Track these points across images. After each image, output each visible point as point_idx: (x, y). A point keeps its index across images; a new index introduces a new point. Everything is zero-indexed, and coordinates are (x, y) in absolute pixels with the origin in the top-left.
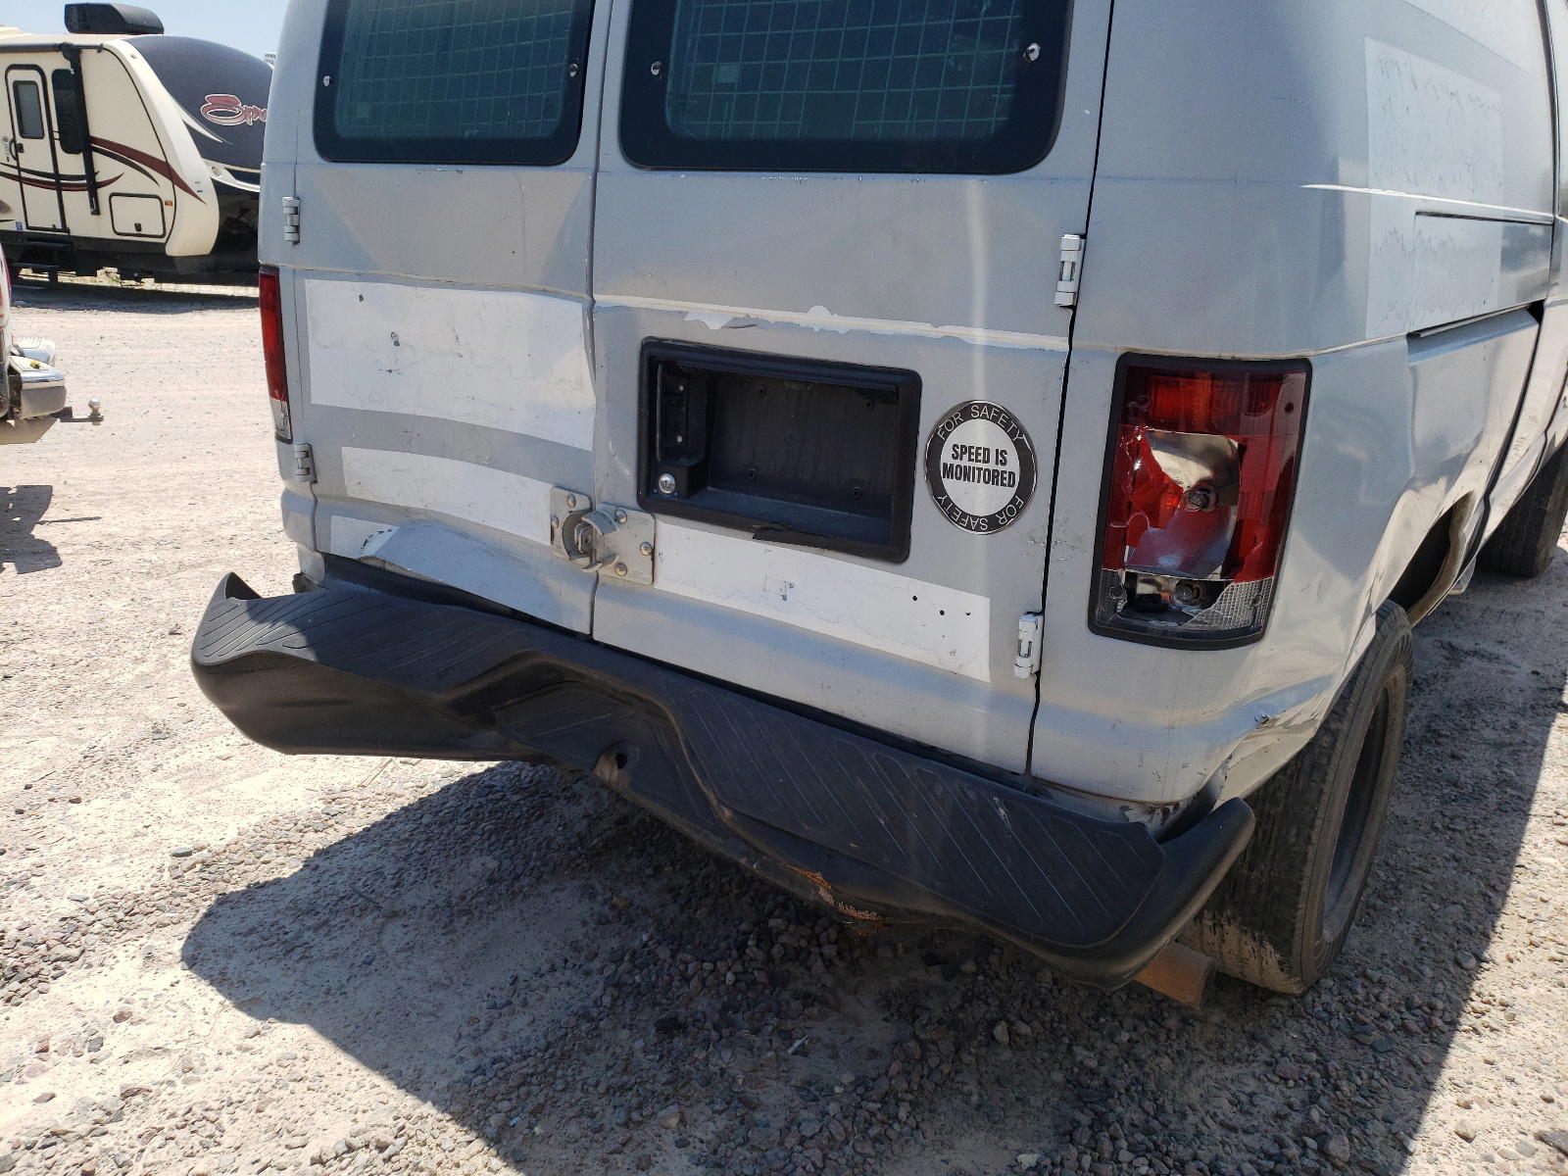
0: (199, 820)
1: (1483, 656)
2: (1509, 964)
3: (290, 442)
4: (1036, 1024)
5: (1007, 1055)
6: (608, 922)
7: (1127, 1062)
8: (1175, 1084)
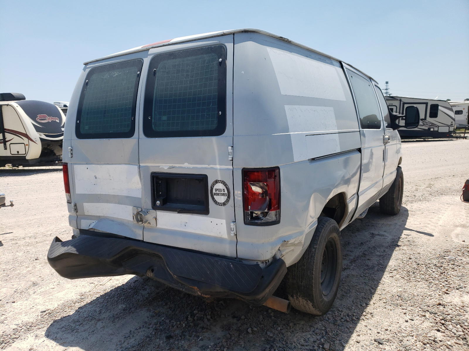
0: (47, 304)
1: (380, 235)
2: (374, 304)
3: (71, 203)
4: (258, 328)
5: (251, 336)
6: (154, 316)
7: (280, 334)
8: (290, 338)
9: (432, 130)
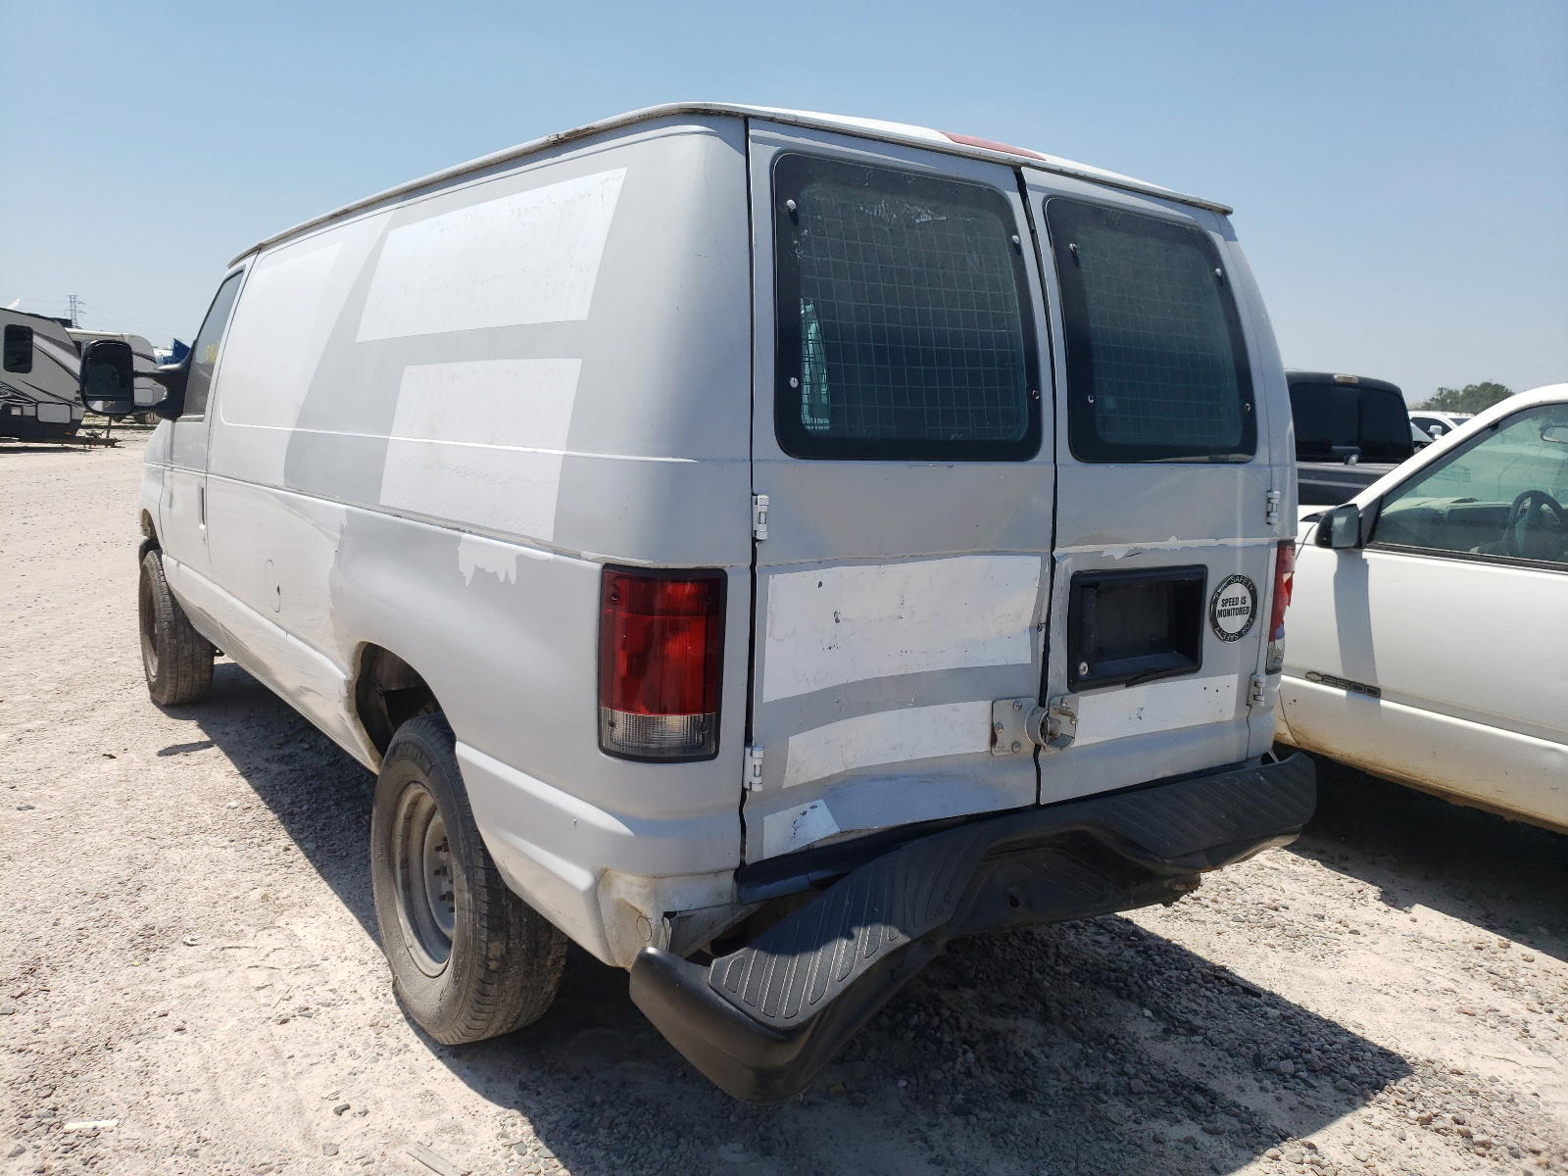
9: (16, 412)
